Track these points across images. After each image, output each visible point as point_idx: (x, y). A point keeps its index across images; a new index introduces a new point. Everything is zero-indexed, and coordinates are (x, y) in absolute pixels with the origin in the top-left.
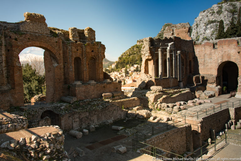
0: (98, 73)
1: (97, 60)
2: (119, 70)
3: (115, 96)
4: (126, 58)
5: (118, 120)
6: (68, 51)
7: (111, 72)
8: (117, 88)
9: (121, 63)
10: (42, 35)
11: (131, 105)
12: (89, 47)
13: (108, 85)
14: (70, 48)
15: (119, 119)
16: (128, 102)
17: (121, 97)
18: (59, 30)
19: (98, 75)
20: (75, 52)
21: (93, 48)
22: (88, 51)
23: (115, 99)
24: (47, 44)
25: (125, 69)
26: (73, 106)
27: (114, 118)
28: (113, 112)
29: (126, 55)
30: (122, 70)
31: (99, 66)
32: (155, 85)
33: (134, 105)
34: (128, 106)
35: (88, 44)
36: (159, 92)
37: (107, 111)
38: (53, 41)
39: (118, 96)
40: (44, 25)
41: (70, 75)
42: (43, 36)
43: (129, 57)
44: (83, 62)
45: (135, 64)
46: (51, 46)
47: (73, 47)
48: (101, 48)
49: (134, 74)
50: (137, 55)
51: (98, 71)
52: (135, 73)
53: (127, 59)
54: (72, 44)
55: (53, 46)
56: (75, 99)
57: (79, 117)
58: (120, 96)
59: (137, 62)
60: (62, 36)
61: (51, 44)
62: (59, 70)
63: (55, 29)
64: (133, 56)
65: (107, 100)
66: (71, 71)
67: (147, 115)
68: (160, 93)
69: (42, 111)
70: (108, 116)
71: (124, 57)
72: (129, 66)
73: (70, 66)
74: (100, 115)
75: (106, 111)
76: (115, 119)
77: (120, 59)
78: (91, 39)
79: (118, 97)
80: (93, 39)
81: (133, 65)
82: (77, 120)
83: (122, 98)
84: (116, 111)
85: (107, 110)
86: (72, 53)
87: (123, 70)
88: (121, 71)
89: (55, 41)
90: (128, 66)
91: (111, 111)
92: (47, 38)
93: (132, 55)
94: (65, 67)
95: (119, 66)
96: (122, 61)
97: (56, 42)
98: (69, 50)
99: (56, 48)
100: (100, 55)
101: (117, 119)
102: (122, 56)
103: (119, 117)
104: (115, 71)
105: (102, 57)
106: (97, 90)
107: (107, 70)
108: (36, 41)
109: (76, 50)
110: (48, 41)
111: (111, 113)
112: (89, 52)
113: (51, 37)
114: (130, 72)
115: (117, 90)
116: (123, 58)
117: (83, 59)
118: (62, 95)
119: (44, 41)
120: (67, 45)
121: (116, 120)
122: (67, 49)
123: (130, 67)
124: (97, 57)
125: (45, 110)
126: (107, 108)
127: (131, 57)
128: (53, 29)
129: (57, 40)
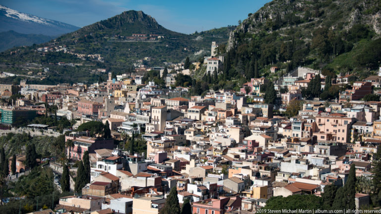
2: (235, 85)
4: (263, 35)
7: (207, 89)
9: (246, 57)
25: (261, 81)
29: (261, 25)
30: (249, 84)
43: (276, 35)
45: (302, 65)
49: (307, 108)
50: (307, 27)
52: (309, 105)
53: (268, 41)
59: (311, 57)
64: (292, 32)
71: (254, 32)
72: (277, 70)
77: (239, 41)
81: (292, 69)
87: (255, 84)
88: (248, 90)
90: (273, 70)
93: (284, 24)
95: (237, 69)
96: (250, 49)
102: (247, 26)
104: (222, 87)
107: (186, 76)
114: (286, 97)
116: (250, 36)
123: (282, 75)
127: (283, 32)
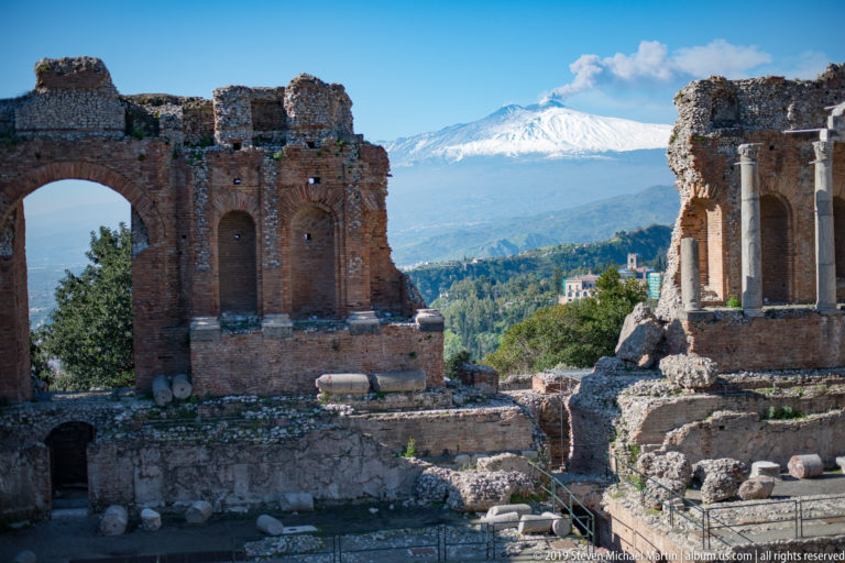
0: (339, 281)
1: (338, 221)
3: (387, 393)
5: (363, 501)
6: (192, 190)
8: (412, 355)
10: (87, 137)
11: (471, 443)
12: (294, 165)
13: (359, 340)
14: (203, 176)
15: (370, 496)
16: (449, 427)
17: (421, 397)
18: (175, 101)
19: (340, 287)
20: (223, 190)
21: (318, 167)
22: (290, 182)
23: (386, 406)
24: (105, 169)
26: (164, 414)
27: (340, 491)
28: (336, 464)
31: (344, 244)
32: (691, 347)
33: (489, 443)
34: (452, 447)
35: (294, 154)
36: (698, 390)
37: (301, 455)
38: (126, 155)
39: (408, 393)
40: (99, 94)
41: (195, 289)
42: (89, 141)
44: (261, 229)
46: (118, 176)
47: (216, 170)
48: (361, 162)
51: (339, 271)
54: (213, 159)
55: (129, 175)
56: (182, 389)
57: (163, 463)
58: (418, 392)
60: (175, 128)
61: (121, 168)
62: (149, 266)
63: (158, 101)
65: (330, 406)
66: (202, 270)
67: (479, 495)
68: (704, 396)
69: (55, 422)
70: (308, 477)
73: (199, 252)
74: (264, 467)
75: (298, 455)
76: (344, 495)
78: (315, 127)
79: (405, 398)
80: (321, 127)
82: (154, 470)
83: (427, 403)
84: (356, 460)
85: (304, 450)
86: (210, 196)
89: (137, 156)
91: (327, 456)
92: (106, 146)
94: (180, 253)
97: (142, 158)
98: (198, 185)
99: (140, 181)
100: (353, 196)
101: (358, 498)
103: (367, 489)
105: (361, 203)
106: (298, 358)
108: (65, 161)
109: (228, 181)
110: (109, 156)
111: (323, 467)
112: (293, 186)
113: (121, 139)
115: (412, 362)
117: (260, 221)
118: (159, 367)
119: (93, 157)
120: (191, 163)
121: (351, 500)
122: (188, 180)
124: (337, 207)
125: (68, 418)
126: (303, 442)
128: (150, 101)
129: (143, 151)
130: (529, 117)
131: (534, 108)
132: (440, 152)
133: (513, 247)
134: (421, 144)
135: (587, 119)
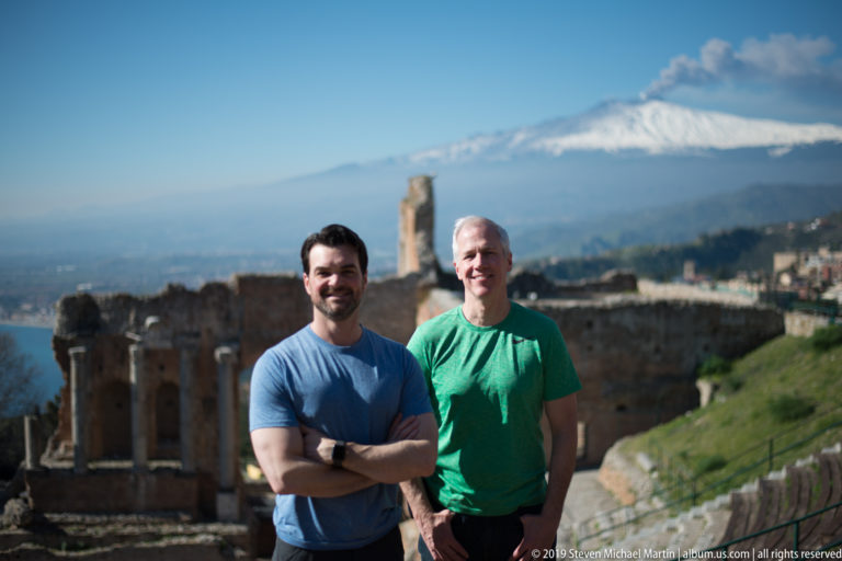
68: (21, 532)
130: (629, 112)
131: (635, 102)
132: (537, 145)
133: (606, 245)
134: (520, 137)
135: (688, 114)
